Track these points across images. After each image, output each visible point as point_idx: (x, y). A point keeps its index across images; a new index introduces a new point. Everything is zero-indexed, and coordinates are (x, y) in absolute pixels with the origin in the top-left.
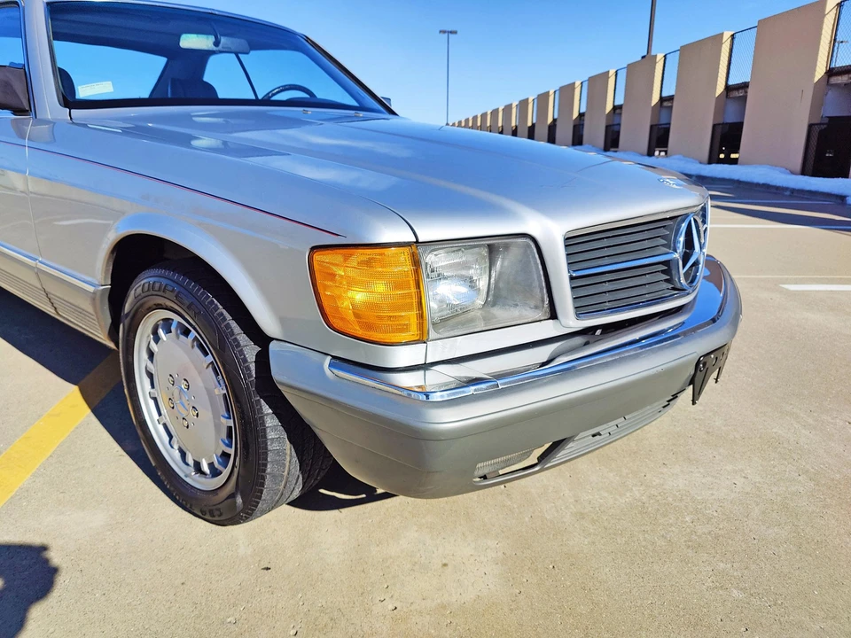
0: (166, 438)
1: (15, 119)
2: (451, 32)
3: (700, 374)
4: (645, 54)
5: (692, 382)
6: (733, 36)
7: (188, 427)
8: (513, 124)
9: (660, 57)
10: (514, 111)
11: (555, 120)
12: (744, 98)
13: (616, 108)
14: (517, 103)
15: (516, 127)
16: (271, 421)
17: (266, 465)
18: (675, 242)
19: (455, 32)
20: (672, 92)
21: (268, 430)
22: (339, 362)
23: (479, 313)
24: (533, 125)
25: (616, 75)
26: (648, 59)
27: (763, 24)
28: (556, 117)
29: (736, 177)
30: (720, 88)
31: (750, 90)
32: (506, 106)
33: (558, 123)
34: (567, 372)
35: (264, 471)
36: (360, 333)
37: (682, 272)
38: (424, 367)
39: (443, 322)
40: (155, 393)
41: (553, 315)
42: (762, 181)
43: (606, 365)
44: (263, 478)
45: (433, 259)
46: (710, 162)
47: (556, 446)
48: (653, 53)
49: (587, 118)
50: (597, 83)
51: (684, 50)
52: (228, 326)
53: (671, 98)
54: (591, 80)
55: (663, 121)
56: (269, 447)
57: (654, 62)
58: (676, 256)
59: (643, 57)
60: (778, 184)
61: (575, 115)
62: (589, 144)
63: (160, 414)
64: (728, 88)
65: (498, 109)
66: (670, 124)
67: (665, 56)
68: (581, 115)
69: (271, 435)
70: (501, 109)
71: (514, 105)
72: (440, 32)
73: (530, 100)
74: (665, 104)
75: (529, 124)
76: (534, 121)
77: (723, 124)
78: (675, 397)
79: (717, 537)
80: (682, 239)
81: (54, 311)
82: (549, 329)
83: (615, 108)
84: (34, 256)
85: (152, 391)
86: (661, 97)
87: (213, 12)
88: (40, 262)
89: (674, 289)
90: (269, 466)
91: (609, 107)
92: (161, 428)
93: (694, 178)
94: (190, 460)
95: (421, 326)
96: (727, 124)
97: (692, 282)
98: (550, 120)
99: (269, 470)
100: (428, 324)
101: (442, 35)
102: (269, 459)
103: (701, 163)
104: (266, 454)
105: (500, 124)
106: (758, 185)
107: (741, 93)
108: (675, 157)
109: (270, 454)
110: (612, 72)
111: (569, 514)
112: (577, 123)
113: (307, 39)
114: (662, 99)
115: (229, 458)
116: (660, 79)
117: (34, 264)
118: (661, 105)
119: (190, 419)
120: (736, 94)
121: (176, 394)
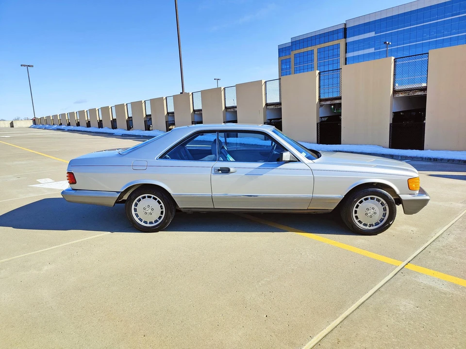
11: (130, 118)
19: (32, 66)
26: (185, 94)
49: (153, 117)
57: (188, 95)
61: (144, 116)
64: (226, 108)
73: (109, 107)
83: (168, 113)
86: (194, 110)
91: (165, 113)
98: (126, 118)
115: (383, 219)
116: (192, 102)
117: (311, 197)
118: (194, 113)
119: (373, 215)
120: (230, 110)
121: (369, 212)
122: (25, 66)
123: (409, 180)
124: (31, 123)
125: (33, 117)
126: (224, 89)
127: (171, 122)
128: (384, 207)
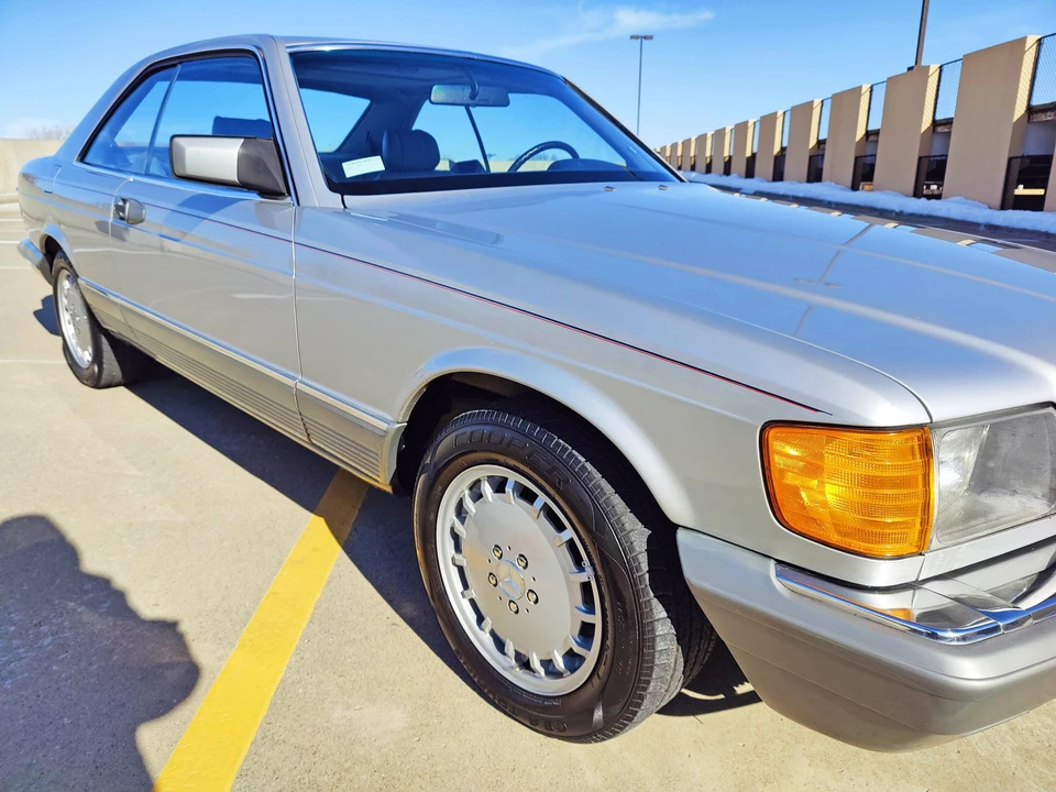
0: (473, 617)
1: (261, 202)
2: (645, 38)
4: (913, 64)
6: (1040, 40)
7: (517, 612)
8: (726, 154)
9: (934, 68)
10: (728, 137)
13: (870, 135)
14: (732, 127)
15: (730, 157)
16: (663, 629)
17: (648, 682)
19: (650, 38)
20: (951, 114)
21: (658, 640)
22: (788, 569)
24: (754, 155)
25: (871, 91)
26: (917, 70)
28: (785, 145)
29: (1043, 228)
30: (1020, 110)
32: (716, 131)
33: (788, 153)
35: (645, 689)
36: (835, 538)
38: (915, 585)
39: (939, 525)
40: (461, 559)
44: (642, 698)
45: (940, 442)
46: (1003, 207)
48: (924, 63)
49: (828, 146)
50: (844, 103)
51: (967, 60)
52: (607, 502)
53: (949, 122)
54: (836, 97)
55: (936, 151)
56: (657, 662)
57: (926, 76)
59: (910, 69)
61: (813, 142)
62: (831, 180)
63: (466, 586)
64: (1031, 110)
65: (706, 135)
66: (947, 156)
67: (941, 67)
68: (821, 143)
69: (660, 645)
70: (709, 135)
71: (728, 130)
72: (632, 37)
74: (940, 129)
75: (748, 154)
76: (755, 151)
77: (1023, 157)
81: (306, 439)
83: (868, 134)
84: (292, 374)
85: (459, 557)
86: (934, 121)
87: (472, 56)
88: (301, 382)
90: (652, 684)
91: (860, 133)
92: (466, 602)
94: (511, 652)
95: (923, 535)
96: (1028, 157)
98: (777, 149)
99: (651, 689)
100: (933, 532)
101: (634, 41)
102: (654, 676)
103: (990, 208)
104: (652, 668)
105: (708, 154)
107: (1049, 117)
108: (954, 199)
109: (656, 669)
110: (866, 88)
111: (1009, 750)
112: (814, 153)
113: (566, 81)
114: (935, 123)
115: (582, 659)
116: (934, 97)
117: (291, 383)
118: (934, 131)
119: (526, 603)
120: (1042, 117)
121: (503, 570)
122: (637, 38)
123: (772, 433)
126: (1040, 42)
127: (869, 160)
128: (583, 577)
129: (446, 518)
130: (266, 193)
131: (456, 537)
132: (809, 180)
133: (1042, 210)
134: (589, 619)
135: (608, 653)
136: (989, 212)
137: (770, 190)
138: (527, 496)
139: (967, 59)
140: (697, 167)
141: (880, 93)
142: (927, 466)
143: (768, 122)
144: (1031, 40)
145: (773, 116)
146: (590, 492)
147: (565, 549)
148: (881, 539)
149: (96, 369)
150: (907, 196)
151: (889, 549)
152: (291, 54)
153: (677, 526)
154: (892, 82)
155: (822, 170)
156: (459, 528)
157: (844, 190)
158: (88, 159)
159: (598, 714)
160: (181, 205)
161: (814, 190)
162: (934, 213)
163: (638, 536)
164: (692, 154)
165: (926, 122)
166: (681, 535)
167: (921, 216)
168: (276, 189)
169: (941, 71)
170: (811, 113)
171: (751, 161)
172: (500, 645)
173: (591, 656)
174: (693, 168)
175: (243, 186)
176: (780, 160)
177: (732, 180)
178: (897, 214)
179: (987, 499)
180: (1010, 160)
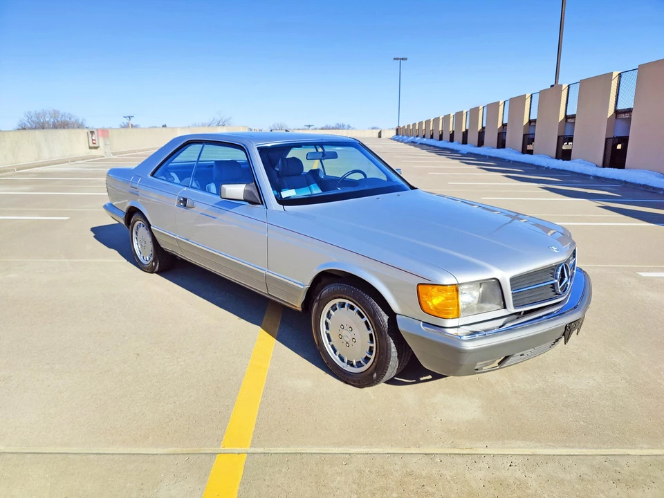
0: (333, 352)
2: (403, 59)
3: (567, 332)
4: (553, 83)
5: (564, 335)
6: (620, 74)
7: (349, 346)
8: (451, 129)
9: (565, 86)
10: (451, 119)
11: (483, 128)
12: (630, 119)
14: (454, 114)
15: (453, 131)
18: (556, 274)
19: (406, 59)
20: (574, 112)
22: (426, 324)
23: (475, 306)
24: (467, 131)
25: (531, 98)
26: (556, 87)
27: (641, 68)
28: (484, 125)
29: (623, 178)
30: (611, 111)
31: (633, 114)
32: (445, 116)
33: (486, 130)
34: (510, 330)
35: (389, 364)
36: (436, 314)
37: (559, 288)
38: (458, 327)
39: (464, 310)
40: (328, 332)
41: (505, 307)
42: (642, 183)
43: (526, 328)
44: (388, 367)
45: (460, 288)
46: (604, 166)
47: (506, 358)
48: (559, 83)
49: (508, 127)
50: (517, 103)
53: (573, 117)
54: (511, 100)
55: (568, 133)
56: (392, 355)
57: (561, 91)
58: (556, 281)
59: (552, 86)
60: (655, 186)
61: (500, 125)
62: (510, 148)
63: (330, 340)
64: (617, 112)
65: (439, 118)
66: (573, 135)
67: (569, 86)
68: (504, 125)
70: (441, 118)
71: (451, 116)
72: (394, 59)
73: (464, 112)
74: (569, 120)
75: (464, 130)
76: (467, 128)
77: (613, 137)
78: (557, 340)
79: (577, 403)
80: (559, 273)
81: (266, 292)
82: (503, 312)
83: (530, 121)
84: (264, 269)
88: (268, 271)
89: (556, 294)
91: (526, 121)
92: (330, 346)
93: (591, 178)
94: (346, 361)
95: (458, 313)
96: (616, 137)
97: (565, 291)
98: (480, 128)
100: (460, 312)
102: (391, 360)
103: (597, 166)
105: (440, 129)
106: (640, 185)
107: (627, 116)
108: (577, 160)
110: (528, 95)
112: (501, 131)
114: (567, 117)
115: (370, 359)
116: (565, 102)
117: (264, 272)
118: (566, 121)
119: (351, 343)
120: (623, 116)
121: (344, 333)
122: (397, 59)
123: (420, 286)
124: (393, 133)
125: (396, 126)
126: (620, 75)
127: (531, 136)
128: (370, 332)
129: (324, 317)
130: (251, 202)
131: (327, 324)
132: (498, 147)
133: (624, 168)
134: (372, 345)
135: (378, 354)
136: (596, 168)
137: (476, 152)
138: (352, 308)
139: (582, 82)
140: (434, 137)
141: (536, 98)
142: (458, 294)
143: (474, 112)
144: (615, 74)
145: (477, 109)
146: (371, 305)
147: (364, 324)
148: (448, 314)
149: (154, 264)
150: (552, 158)
151: (450, 316)
152: (258, 148)
153: (396, 314)
154: (542, 93)
155: (505, 140)
156: (328, 321)
157: (517, 153)
158: (155, 175)
159: (375, 375)
160: (216, 204)
161: (501, 153)
162: (566, 169)
163: (386, 318)
164: (431, 129)
165: (562, 117)
166: (398, 316)
167: (559, 170)
168: (256, 202)
169: (569, 88)
170: (498, 108)
171: (465, 134)
172: (342, 360)
173: (372, 357)
174: (432, 137)
175: (245, 200)
176: (481, 134)
177: (456, 145)
178: (546, 168)
179: (482, 305)
180: (607, 139)
